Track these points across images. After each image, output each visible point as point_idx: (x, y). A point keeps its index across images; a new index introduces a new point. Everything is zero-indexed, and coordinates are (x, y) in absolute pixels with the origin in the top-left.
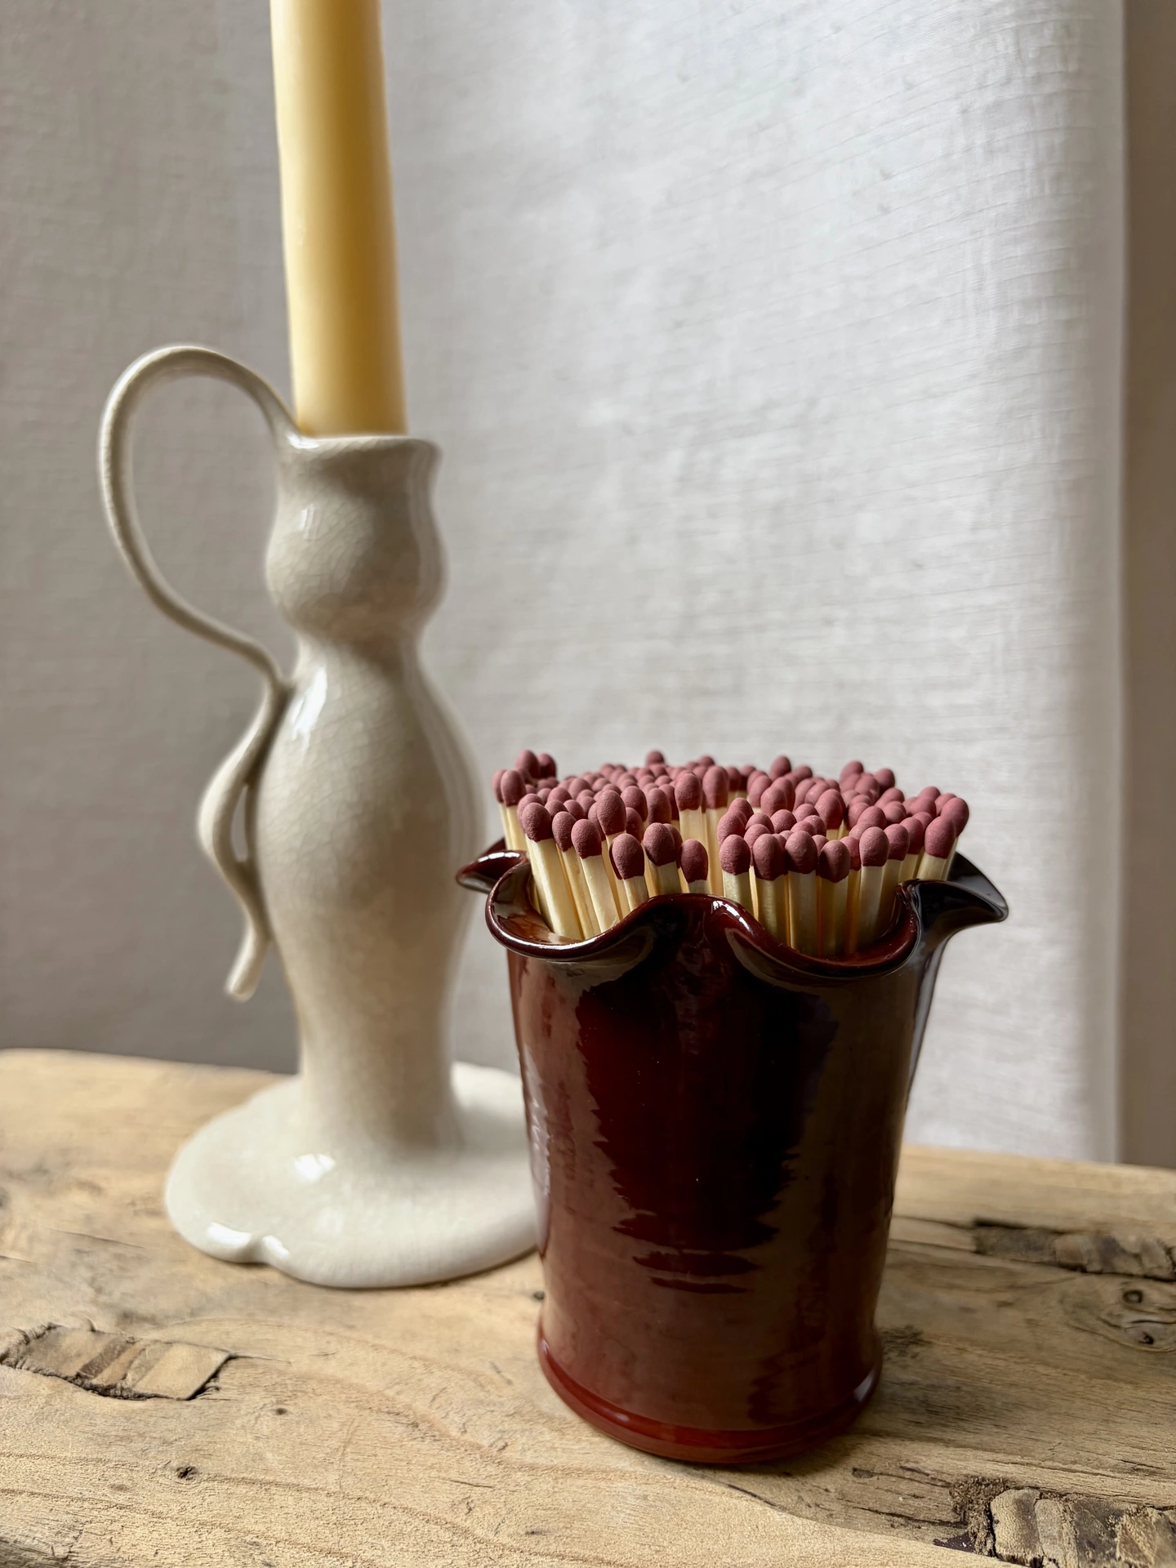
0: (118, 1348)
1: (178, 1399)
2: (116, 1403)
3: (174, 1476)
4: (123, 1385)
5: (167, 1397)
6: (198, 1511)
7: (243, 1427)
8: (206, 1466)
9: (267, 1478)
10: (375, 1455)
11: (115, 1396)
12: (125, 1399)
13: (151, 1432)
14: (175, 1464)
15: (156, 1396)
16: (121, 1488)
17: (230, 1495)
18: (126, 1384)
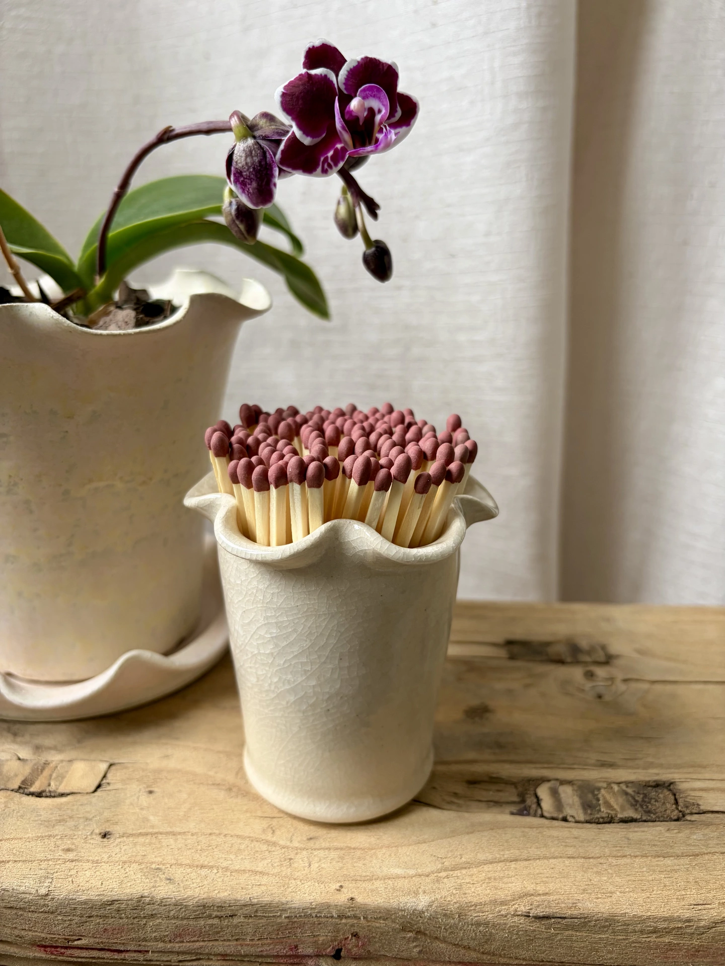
0: (40, 768)
1: (87, 793)
2: (49, 800)
3: (99, 838)
4: (50, 789)
5: (79, 793)
6: (120, 856)
7: (131, 804)
8: (116, 829)
9: (154, 830)
10: (213, 809)
11: (47, 797)
12: (53, 797)
13: (76, 814)
14: (97, 831)
15: (72, 793)
16: (69, 850)
17: (135, 844)
18: (52, 788)
